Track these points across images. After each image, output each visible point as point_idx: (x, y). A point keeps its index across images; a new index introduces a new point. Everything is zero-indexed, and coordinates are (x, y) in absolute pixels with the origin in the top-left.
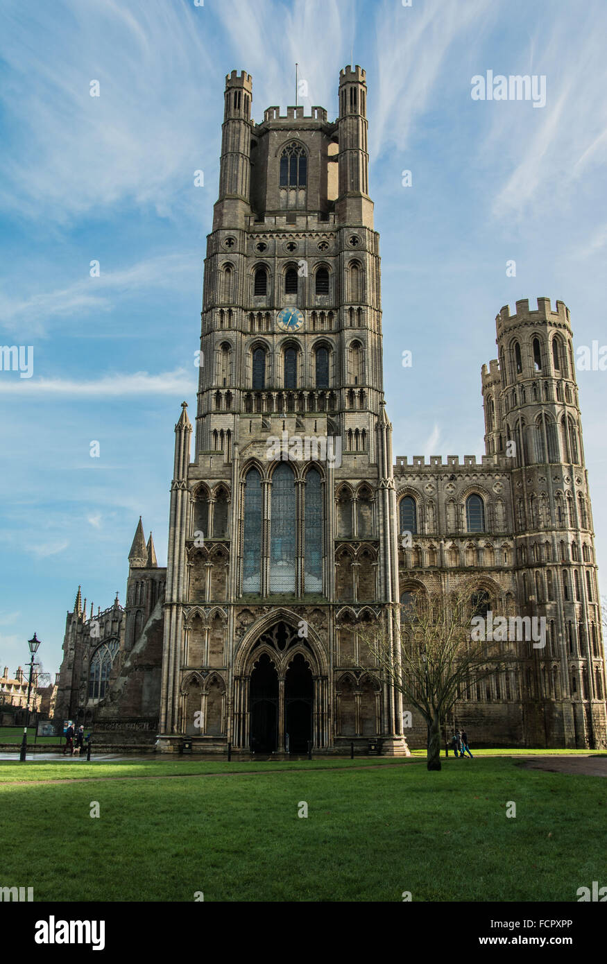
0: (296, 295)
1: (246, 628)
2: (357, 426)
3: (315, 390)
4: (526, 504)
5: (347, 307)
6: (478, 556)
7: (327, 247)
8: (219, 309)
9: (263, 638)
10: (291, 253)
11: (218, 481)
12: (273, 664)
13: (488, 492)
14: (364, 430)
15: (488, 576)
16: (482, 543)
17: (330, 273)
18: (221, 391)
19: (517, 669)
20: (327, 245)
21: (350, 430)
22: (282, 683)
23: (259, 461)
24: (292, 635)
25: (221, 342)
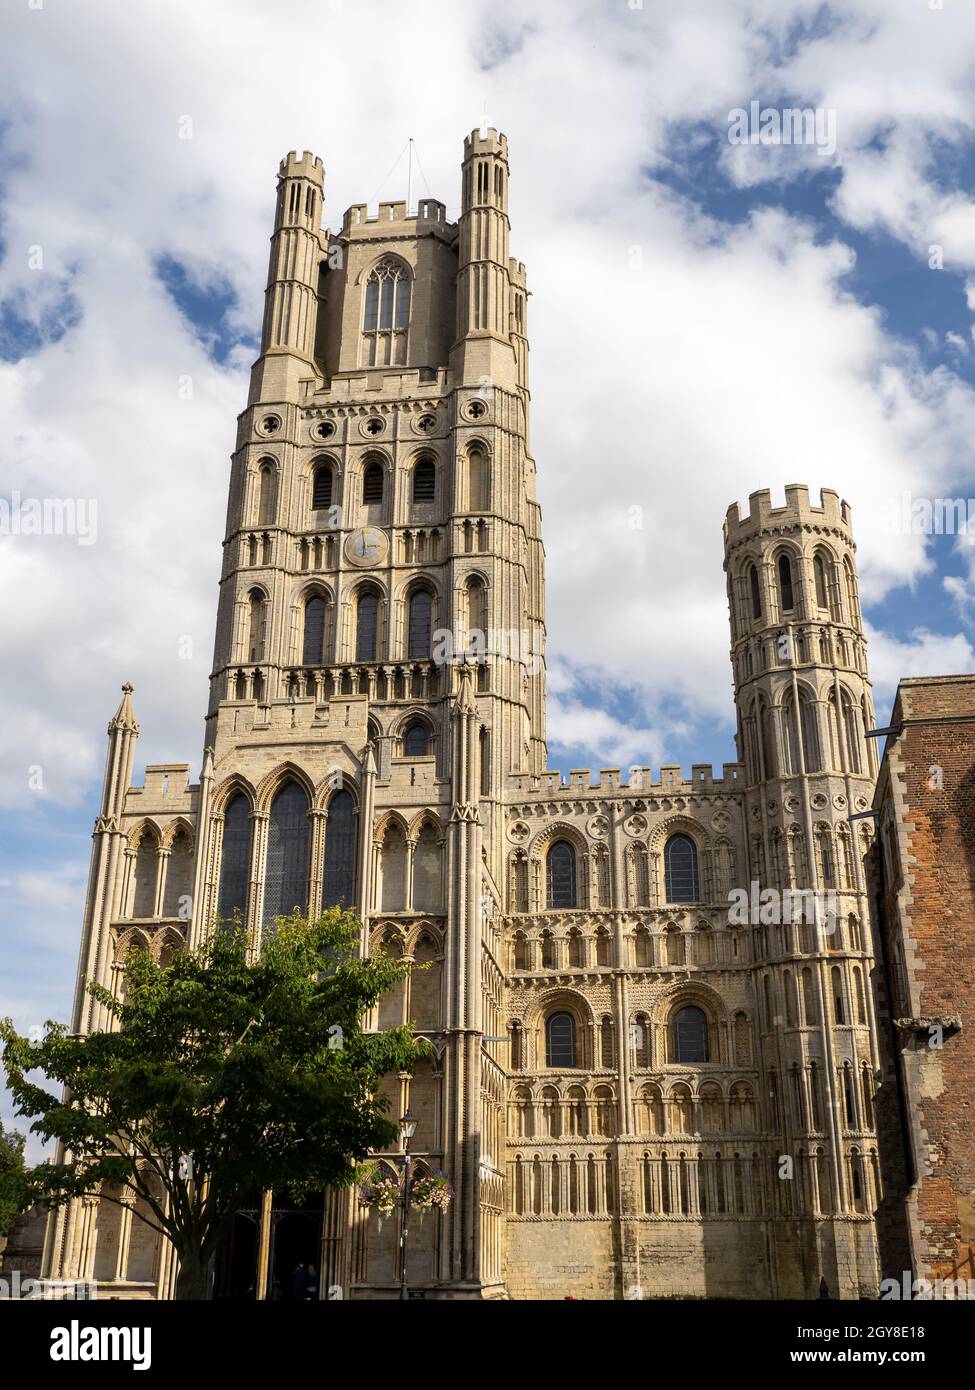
0: (379, 506)
4: (767, 852)
5: (460, 521)
6: (684, 946)
7: (432, 425)
8: (248, 535)
10: (373, 436)
11: (175, 817)
13: (703, 830)
15: (703, 981)
16: (691, 923)
17: (437, 466)
18: (244, 670)
19: (755, 1155)
20: (432, 420)
25: (248, 590)
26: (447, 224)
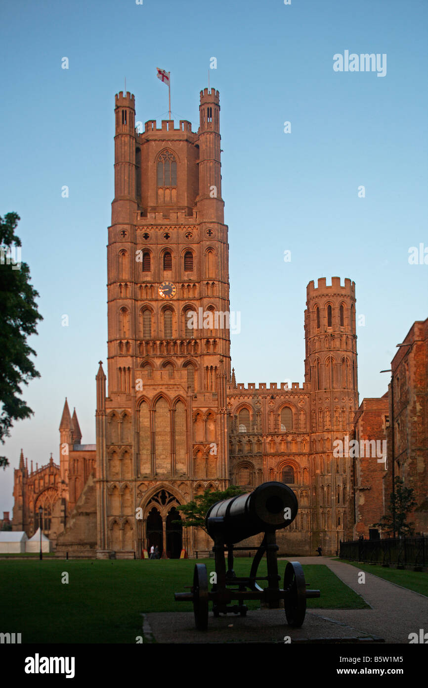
0: (171, 272)
1: (143, 494)
2: (212, 365)
3: (184, 340)
4: (317, 415)
5: (205, 282)
6: (287, 446)
7: (191, 236)
8: (119, 284)
9: (153, 498)
10: (167, 241)
11: (123, 409)
12: (159, 513)
13: (295, 406)
14: (216, 367)
15: (293, 458)
16: (290, 438)
17: (193, 256)
18: (122, 341)
20: (191, 234)
21: (207, 367)
22: (164, 523)
23: (147, 397)
24: (169, 497)
25: (121, 307)
26: (193, 133)
